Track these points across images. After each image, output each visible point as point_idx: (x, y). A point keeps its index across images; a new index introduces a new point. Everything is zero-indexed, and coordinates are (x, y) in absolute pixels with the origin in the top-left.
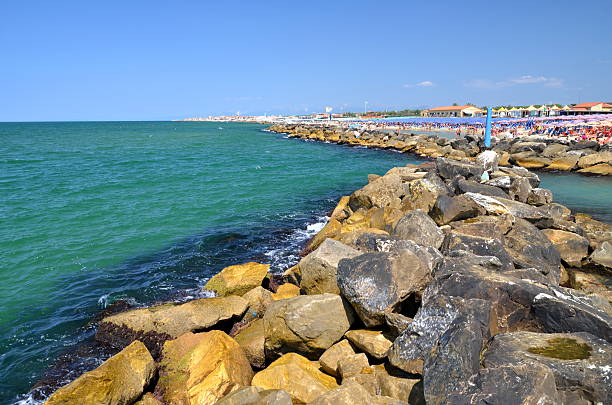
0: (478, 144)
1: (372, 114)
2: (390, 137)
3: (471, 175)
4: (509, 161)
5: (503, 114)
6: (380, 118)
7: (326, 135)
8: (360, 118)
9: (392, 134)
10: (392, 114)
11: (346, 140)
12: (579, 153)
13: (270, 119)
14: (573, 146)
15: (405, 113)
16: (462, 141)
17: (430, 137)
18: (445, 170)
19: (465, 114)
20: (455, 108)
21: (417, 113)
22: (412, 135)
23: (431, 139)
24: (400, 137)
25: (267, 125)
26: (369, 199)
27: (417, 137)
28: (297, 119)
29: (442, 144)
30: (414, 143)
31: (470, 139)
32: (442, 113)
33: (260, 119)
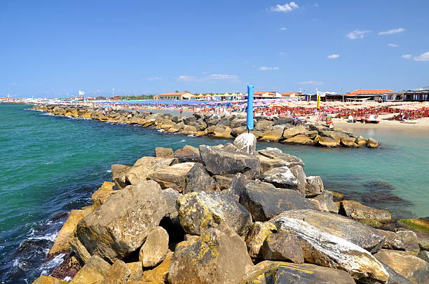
0: (204, 120)
1: (118, 98)
2: (133, 115)
3: (247, 169)
4: (231, 134)
5: (209, 98)
6: (124, 101)
7: (80, 114)
8: (109, 101)
9: (134, 112)
10: (133, 98)
11: (96, 117)
12: (282, 127)
13: (35, 101)
14: (277, 121)
15: (143, 97)
16: (191, 118)
17: (166, 115)
18: (213, 162)
19: (184, 98)
20: (177, 94)
21: (151, 97)
22: (151, 113)
23: (167, 117)
24: (141, 115)
25: (31, 105)
26: (110, 232)
27: (155, 115)
28: (59, 101)
29: (176, 121)
30: (153, 120)
31: (198, 117)
32: (169, 97)
33: (27, 101)
